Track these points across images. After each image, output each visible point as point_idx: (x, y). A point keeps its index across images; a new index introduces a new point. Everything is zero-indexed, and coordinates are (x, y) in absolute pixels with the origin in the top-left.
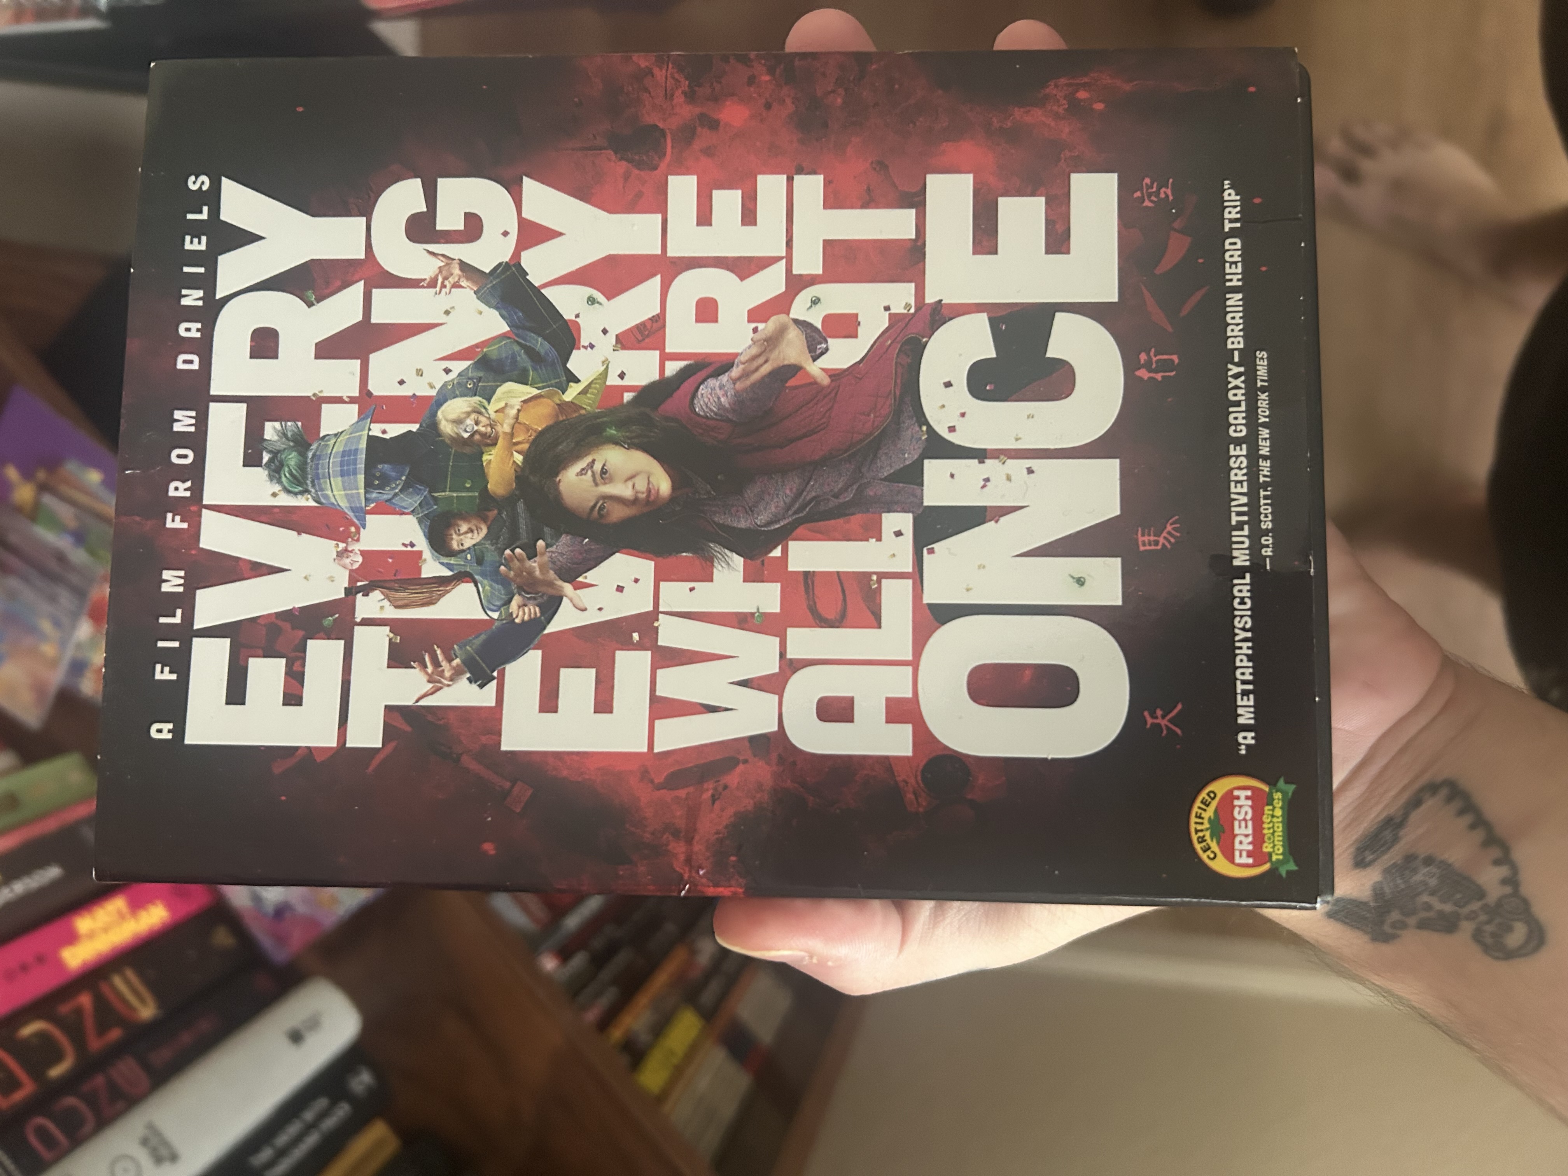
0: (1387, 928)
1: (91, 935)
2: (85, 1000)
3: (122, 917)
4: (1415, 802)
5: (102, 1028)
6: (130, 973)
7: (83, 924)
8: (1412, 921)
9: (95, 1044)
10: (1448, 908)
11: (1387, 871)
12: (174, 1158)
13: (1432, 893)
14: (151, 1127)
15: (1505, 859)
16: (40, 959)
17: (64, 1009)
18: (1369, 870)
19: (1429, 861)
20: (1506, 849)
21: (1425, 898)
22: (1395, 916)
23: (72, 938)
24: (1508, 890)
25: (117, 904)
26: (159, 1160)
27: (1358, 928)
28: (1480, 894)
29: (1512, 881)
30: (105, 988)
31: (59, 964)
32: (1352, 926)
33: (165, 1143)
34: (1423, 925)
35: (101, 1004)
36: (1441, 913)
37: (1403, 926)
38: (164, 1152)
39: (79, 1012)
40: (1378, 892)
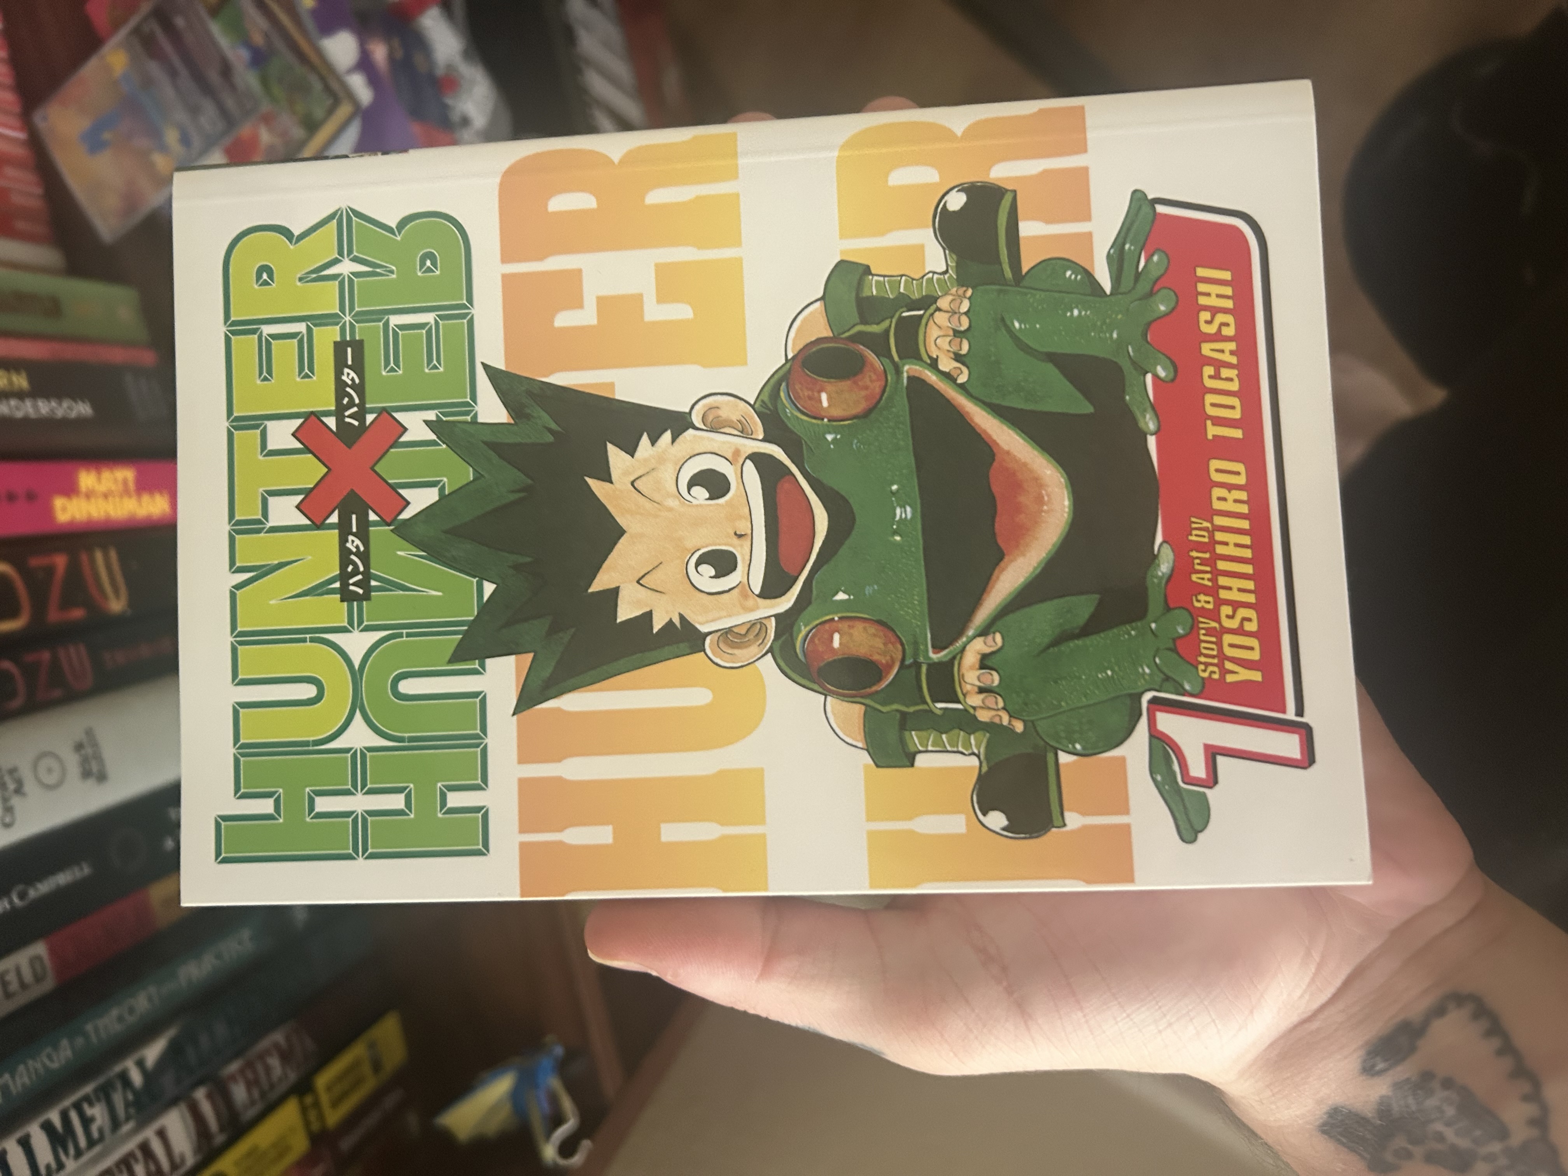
0: (1389, 1157)
1: (89, 495)
2: (60, 561)
3: (126, 492)
4: (1439, 1011)
5: (67, 603)
6: (113, 555)
7: (87, 479)
8: (1418, 1151)
9: (54, 616)
10: (1463, 1143)
11: (1397, 1086)
12: (102, 777)
13: (1448, 1124)
14: (89, 733)
15: (1535, 1096)
16: (31, 497)
17: (35, 562)
18: (1377, 1080)
19: (1448, 1083)
20: (1536, 1084)
21: (1439, 1127)
22: (1400, 1142)
23: (70, 490)
24: (1534, 1133)
25: (126, 474)
26: (86, 774)
27: (1355, 1151)
28: (1503, 1134)
29: (1541, 1122)
30: (84, 557)
31: (49, 511)
32: (1348, 1148)
33: (98, 757)
34: (1431, 1158)
35: (74, 573)
36: (1454, 1149)
37: (1409, 1155)
38: (95, 768)
39: (50, 571)
40: (1384, 1109)
